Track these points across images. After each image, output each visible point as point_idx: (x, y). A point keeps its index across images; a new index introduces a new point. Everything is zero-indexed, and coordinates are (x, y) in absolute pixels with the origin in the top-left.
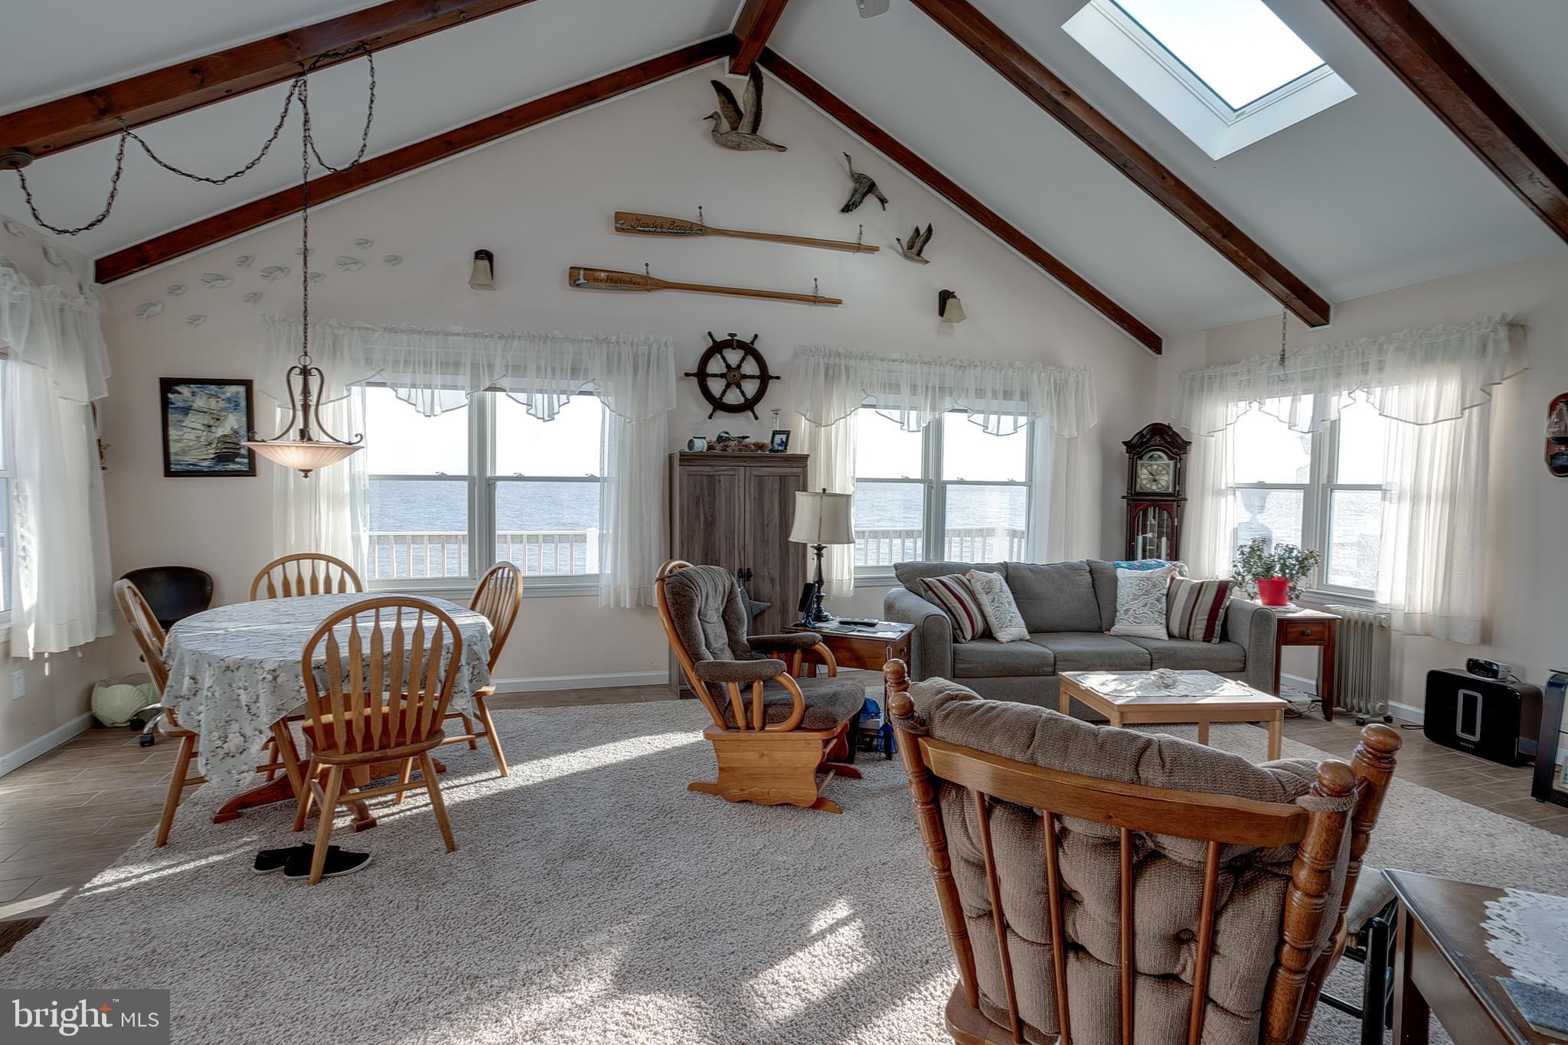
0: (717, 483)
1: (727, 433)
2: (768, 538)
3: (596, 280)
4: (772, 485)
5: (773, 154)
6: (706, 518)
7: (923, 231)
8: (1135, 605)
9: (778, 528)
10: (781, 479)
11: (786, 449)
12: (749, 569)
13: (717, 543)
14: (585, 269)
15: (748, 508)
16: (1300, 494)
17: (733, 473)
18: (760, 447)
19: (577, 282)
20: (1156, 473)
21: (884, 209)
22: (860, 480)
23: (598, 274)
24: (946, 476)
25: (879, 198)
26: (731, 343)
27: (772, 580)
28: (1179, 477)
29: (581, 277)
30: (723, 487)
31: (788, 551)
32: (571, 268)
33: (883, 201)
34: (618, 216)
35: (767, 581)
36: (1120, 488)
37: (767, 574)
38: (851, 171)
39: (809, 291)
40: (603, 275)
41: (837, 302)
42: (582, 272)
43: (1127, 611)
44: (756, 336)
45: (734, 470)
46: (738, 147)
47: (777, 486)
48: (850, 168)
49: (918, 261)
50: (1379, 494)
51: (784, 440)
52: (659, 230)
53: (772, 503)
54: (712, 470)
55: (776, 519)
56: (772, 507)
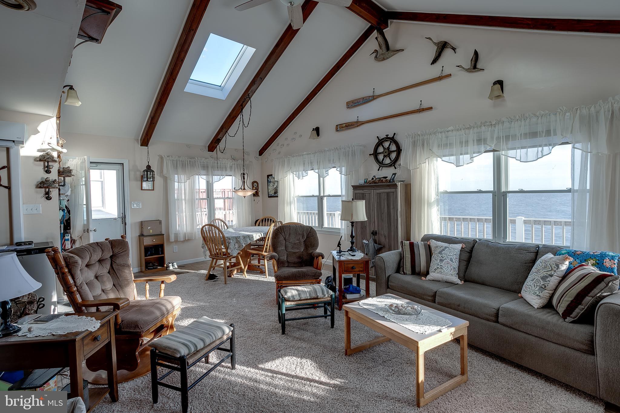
0: (365, 196)
2: (383, 219)
3: (343, 127)
4: (384, 196)
5: (400, 54)
9: (387, 214)
10: (387, 194)
12: (376, 231)
15: (375, 206)
17: (370, 192)
19: (338, 130)
21: (455, 53)
25: (452, 49)
26: (387, 138)
27: (385, 236)
29: (339, 128)
30: (367, 197)
32: (336, 126)
33: (454, 49)
34: (348, 103)
35: (383, 236)
37: (383, 234)
39: (417, 107)
40: (344, 125)
41: (431, 108)
42: (339, 126)
44: (395, 134)
45: (370, 191)
46: (384, 59)
47: (386, 197)
48: (433, 42)
49: (477, 71)
52: (359, 103)
53: (384, 204)
54: (363, 191)
55: (386, 211)
56: (384, 206)
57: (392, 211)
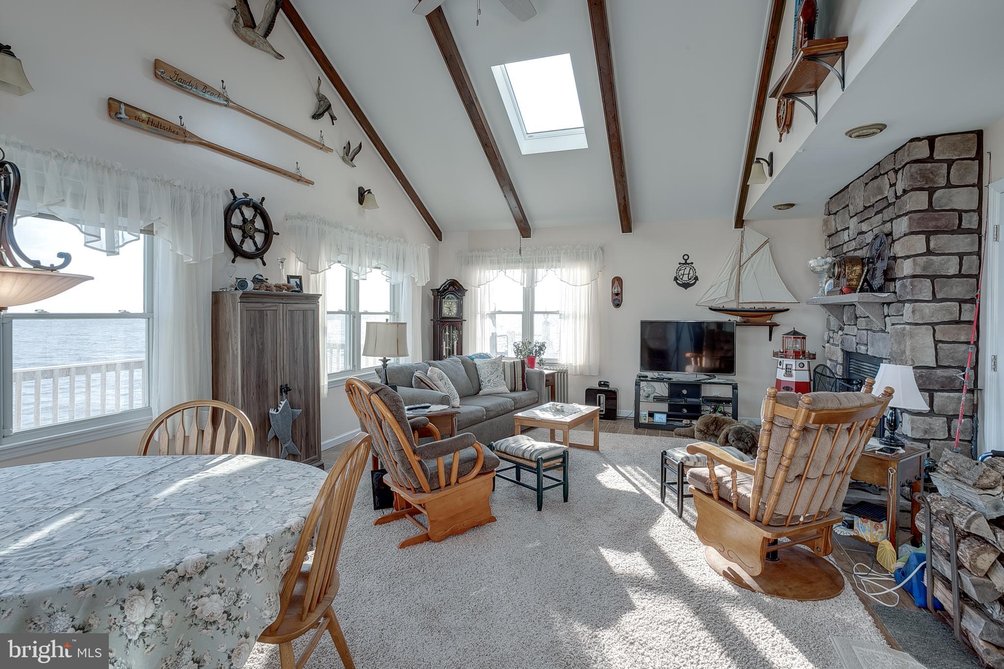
0: (265, 317)
1: (261, 276)
2: (297, 359)
3: (138, 118)
4: (298, 318)
6: (258, 346)
7: (354, 147)
8: (493, 377)
10: (303, 313)
11: (301, 289)
12: (287, 385)
13: (266, 366)
14: (125, 104)
15: (285, 337)
16: (520, 316)
17: (275, 308)
18: (279, 287)
19: (119, 116)
20: (449, 308)
21: (333, 124)
22: (328, 313)
23: (139, 113)
24: (361, 310)
25: (331, 116)
26: (246, 202)
27: (300, 392)
28: (460, 307)
29: (123, 111)
30: (269, 320)
31: (308, 368)
32: (110, 99)
33: (333, 118)
35: (297, 392)
36: (429, 316)
37: (296, 388)
38: (318, 91)
40: (143, 115)
41: (309, 182)
42: (123, 106)
43: (489, 381)
44: (263, 199)
45: (276, 306)
47: (301, 317)
48: (318, 88)
49: (349, 165)
50: (558, 316)
51: (298, 283)
52: (194, 89)
53: (299, 331)
54: (262, 306)
55: (302, 344)
56: (299, 335)
57: (310, 342)
